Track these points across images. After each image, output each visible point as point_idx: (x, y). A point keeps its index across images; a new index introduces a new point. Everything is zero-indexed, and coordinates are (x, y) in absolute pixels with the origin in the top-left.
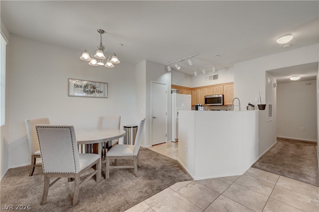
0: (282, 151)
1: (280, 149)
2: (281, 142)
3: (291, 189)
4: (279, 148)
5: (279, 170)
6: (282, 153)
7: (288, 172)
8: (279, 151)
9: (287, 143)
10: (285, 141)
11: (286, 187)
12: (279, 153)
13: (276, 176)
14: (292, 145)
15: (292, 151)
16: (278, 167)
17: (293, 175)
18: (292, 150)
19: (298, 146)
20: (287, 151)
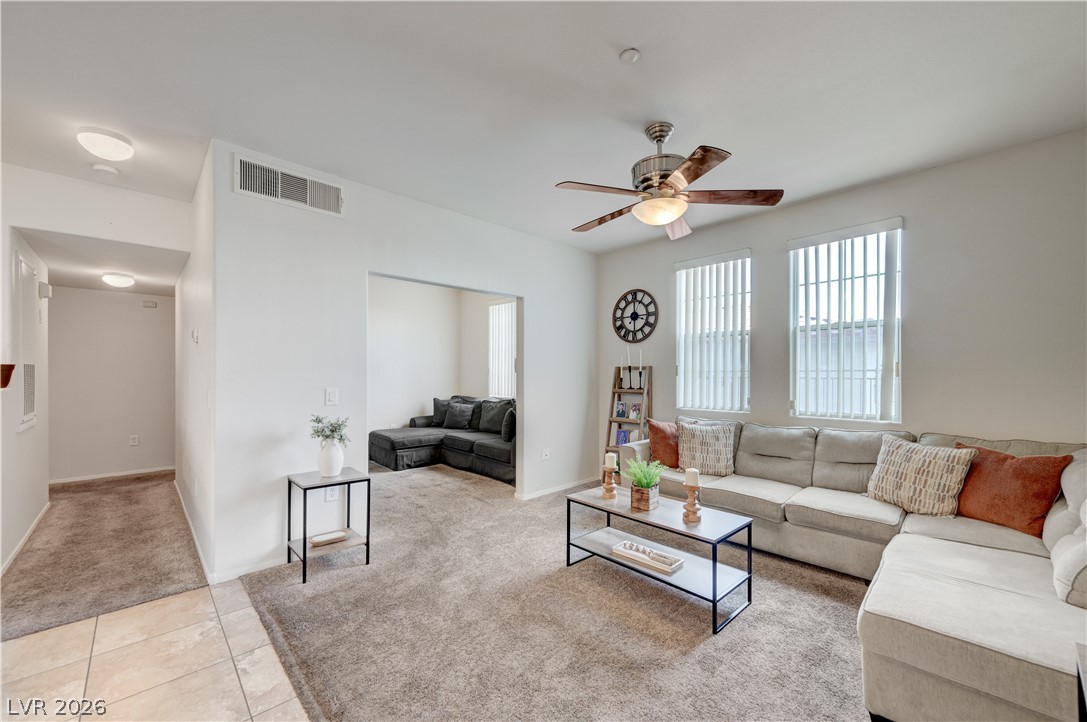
0: (78, 531)
1: (72, 527)
2: (67, 499)
3: (145, 637)
4: (66, 523)
5: (89, 598)
6: (80, 537)
7: (121, 589)
8: (69, 534)
9: (90, 497)
10: (78, 492)
11: (129, 642)
12: (72, 542)
13: (84, 627)
14: (107, 498)
15: (112, 518)
16: (84, 590)
17: (138, 590)
18: (111, 516)
19: (129, 499)
20: (97, 524)
